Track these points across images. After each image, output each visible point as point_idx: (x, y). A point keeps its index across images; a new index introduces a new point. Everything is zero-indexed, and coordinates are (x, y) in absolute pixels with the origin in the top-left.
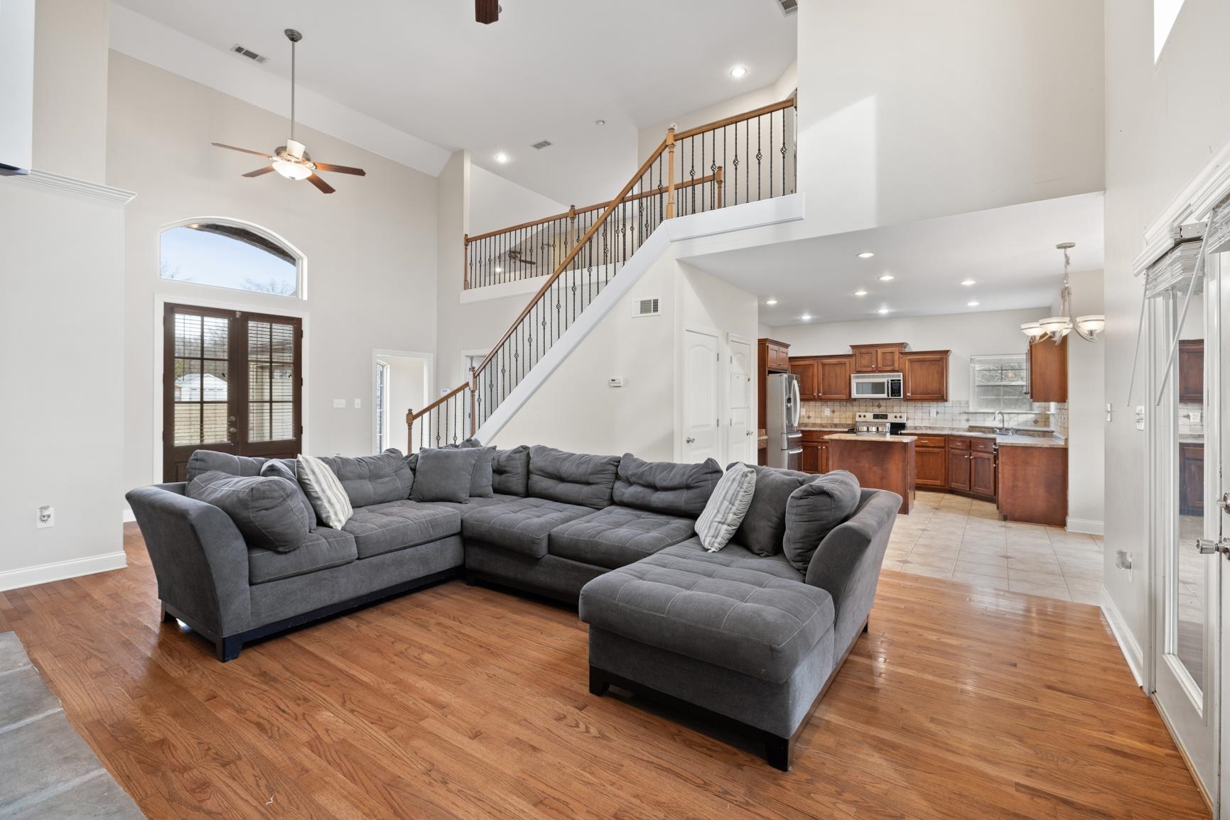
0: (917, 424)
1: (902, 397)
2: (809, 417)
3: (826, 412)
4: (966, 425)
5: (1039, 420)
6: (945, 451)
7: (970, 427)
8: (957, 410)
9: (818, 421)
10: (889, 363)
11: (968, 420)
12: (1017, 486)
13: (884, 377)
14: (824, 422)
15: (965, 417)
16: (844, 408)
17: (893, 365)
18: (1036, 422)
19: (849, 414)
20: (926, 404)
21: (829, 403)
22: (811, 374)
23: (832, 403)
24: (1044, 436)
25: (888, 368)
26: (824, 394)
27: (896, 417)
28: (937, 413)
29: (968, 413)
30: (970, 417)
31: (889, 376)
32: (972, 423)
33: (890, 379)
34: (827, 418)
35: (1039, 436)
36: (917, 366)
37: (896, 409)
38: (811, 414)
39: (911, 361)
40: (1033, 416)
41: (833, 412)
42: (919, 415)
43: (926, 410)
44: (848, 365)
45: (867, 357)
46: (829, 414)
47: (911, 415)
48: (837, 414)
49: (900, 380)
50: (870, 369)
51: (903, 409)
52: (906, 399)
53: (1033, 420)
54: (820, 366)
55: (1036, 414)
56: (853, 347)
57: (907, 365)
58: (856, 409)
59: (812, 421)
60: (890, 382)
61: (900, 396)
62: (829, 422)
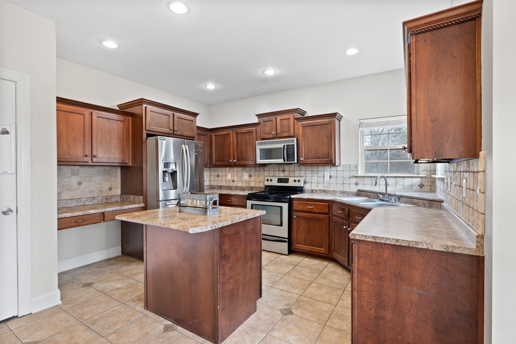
0: (314, 187)
1: (296, 161)
2: (233, 181)
3: (245, 176)
4: (355, 189)
5: (424, 184)
6: (329, 217)
7: (359, 191)
8: (347, 174)
9: (240, 185)
10: (286, 129)
11: (357, 184)
12: (382, 318)
13: (280, 142)
14: (244, 185)
15: (354, 180)
16: (257, 173)
17: (289, 132)
18: (421, 186)
19: (262, 178)
20: (321, 168)
21: (247, 169)
22: (228, 143)
23: (250, 168)
24: (430, 206)
25: (285, 134)
26: (238, 160)
27: (295, 181)
28: (330, 177)
29: (357, 177)
30: (359, 181)
31: (284, 142)
32: (361, 187)
33: (285, 144)
34: (246, 181)
35: (425, 206)
36: (308, 130)
37: (297, 173)
38: (235, 178)
39: (304, 127)
40: (419, 179)
41: (250, 176)
42: (315, 179)
43: (321, 174)
44: (254, 133)
45: (268, 124)
46: (247, 178)
47: (308, 179)
48: (253, 178)
49: (294, 145)
50: (271, 136)
51: (302, 173)
52: (300, 163)
53: (419, 184)
54: (235, 135)
55: (421, 177)
56: (259, 116)
57: (300, 130)
58: (266, 173)
59: (235, 184)
60: (286, 147)
61: (294, 161)
62: (247, 185)
